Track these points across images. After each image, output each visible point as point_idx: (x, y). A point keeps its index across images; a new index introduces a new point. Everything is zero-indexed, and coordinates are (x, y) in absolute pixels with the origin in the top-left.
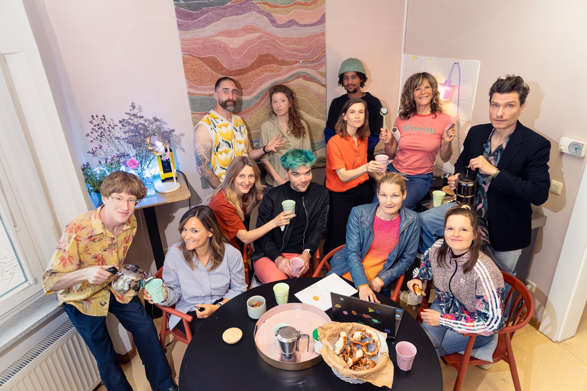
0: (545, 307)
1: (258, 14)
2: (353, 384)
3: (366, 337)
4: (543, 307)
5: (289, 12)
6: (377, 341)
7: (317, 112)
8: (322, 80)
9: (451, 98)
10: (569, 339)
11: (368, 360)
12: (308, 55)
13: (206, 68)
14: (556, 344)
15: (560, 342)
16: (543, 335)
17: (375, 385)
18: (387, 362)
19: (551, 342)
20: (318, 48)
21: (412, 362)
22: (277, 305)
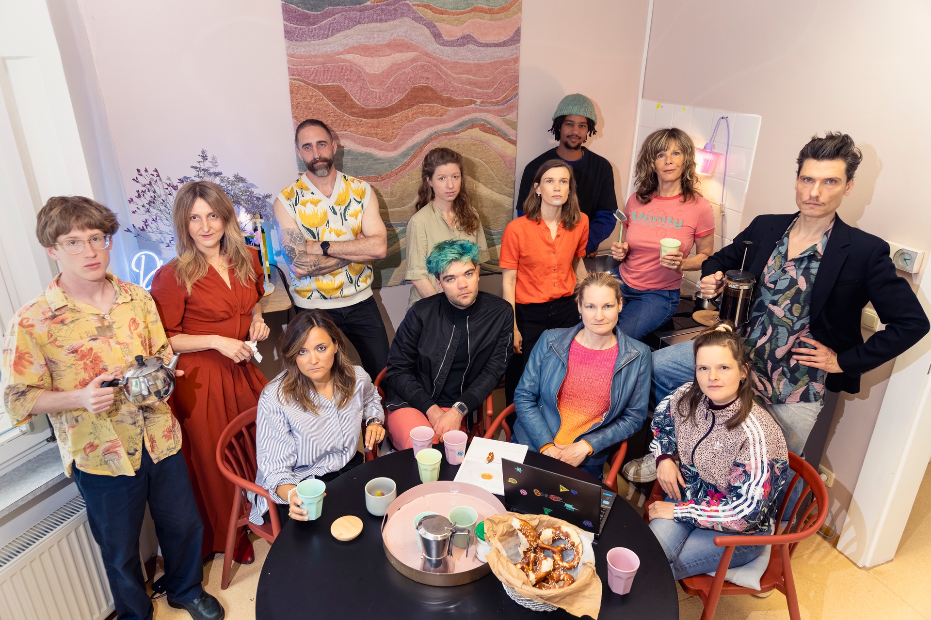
0: (847, 511)
1: (413, 22)
2: (537, 612)
3: (560, 539)
4: (844, 511)
5: (464, 22)
6: (578, 545)
7: (499, 184)
8: (510, 132)
9: (714, 172)
10: (883, 564)
11: (562, 572)
12: (490, 93)
13: (326, 103)
14: (863, 571)
15: (869, 569)
16: (842, 557)
17: (572, 613)
18: (591, 578)
19: (855, 567)
20: (506, 82)
21: (632, 580)
22: (421, 483)
